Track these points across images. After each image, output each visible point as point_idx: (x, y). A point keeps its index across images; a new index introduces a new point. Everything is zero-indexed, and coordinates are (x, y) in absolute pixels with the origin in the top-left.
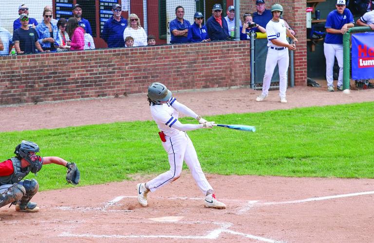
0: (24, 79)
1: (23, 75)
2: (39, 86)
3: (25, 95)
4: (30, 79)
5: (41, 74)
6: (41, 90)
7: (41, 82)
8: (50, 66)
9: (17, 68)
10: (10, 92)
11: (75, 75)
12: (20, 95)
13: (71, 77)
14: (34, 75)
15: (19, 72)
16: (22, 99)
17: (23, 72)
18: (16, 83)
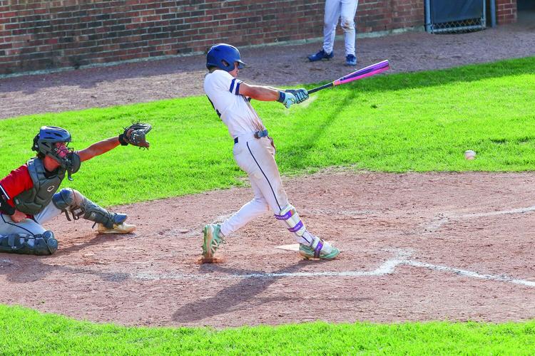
0: (56, 29)
1: (54, 22)
2: (81, 38)
3: (59, 54)
4: (66, 27)
5: (83, 20)
6: (84, 45)
7: (84, 32)
8: (97, 6)
9: (44, 11)
10: (34, 50)
11: (139, 20)
12: (51, 54)
13: (133, 23)
14: (73, 20)
15: (48, 17)
16: (54, 60)
17: (55, 17)
18: (43, 36)
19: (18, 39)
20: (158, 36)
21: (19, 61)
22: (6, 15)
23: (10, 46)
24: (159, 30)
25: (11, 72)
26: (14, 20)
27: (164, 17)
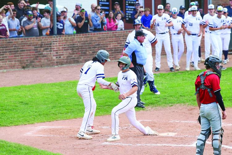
0: (80, 49)
1: (80, 46)
2: (89, 53)
3: (81, 58)
4: (84, 48)
5: (90, 46)
6: (90, 55)
7: (90, 50)
8: (96, 41)
9: (76, 42)
10: (72, 56)
11: (111, 46)
12: (78, 58)
13: (108, 47)
14: (87, 46)
15: (77, 44)
16: (79, 61)
17: (80, 44)
18: (75, 51)
19: (66, 52)
20: (118, 52)
21: (66, 60)
22: (62, 43)
23: (63, 55)
24: (118, 50)
25: (63, 64)
26: (65, 45)
27: (120, 45)
